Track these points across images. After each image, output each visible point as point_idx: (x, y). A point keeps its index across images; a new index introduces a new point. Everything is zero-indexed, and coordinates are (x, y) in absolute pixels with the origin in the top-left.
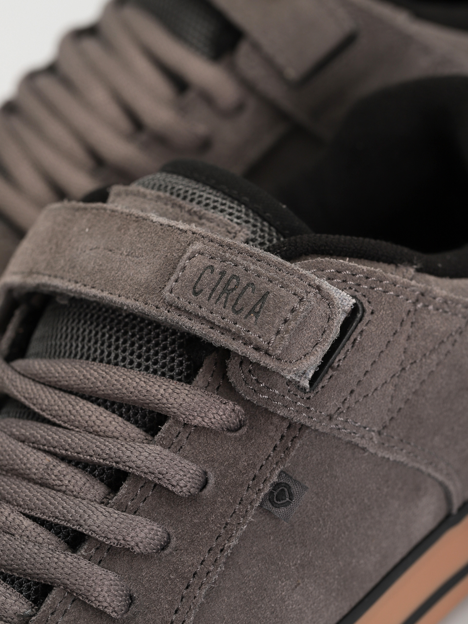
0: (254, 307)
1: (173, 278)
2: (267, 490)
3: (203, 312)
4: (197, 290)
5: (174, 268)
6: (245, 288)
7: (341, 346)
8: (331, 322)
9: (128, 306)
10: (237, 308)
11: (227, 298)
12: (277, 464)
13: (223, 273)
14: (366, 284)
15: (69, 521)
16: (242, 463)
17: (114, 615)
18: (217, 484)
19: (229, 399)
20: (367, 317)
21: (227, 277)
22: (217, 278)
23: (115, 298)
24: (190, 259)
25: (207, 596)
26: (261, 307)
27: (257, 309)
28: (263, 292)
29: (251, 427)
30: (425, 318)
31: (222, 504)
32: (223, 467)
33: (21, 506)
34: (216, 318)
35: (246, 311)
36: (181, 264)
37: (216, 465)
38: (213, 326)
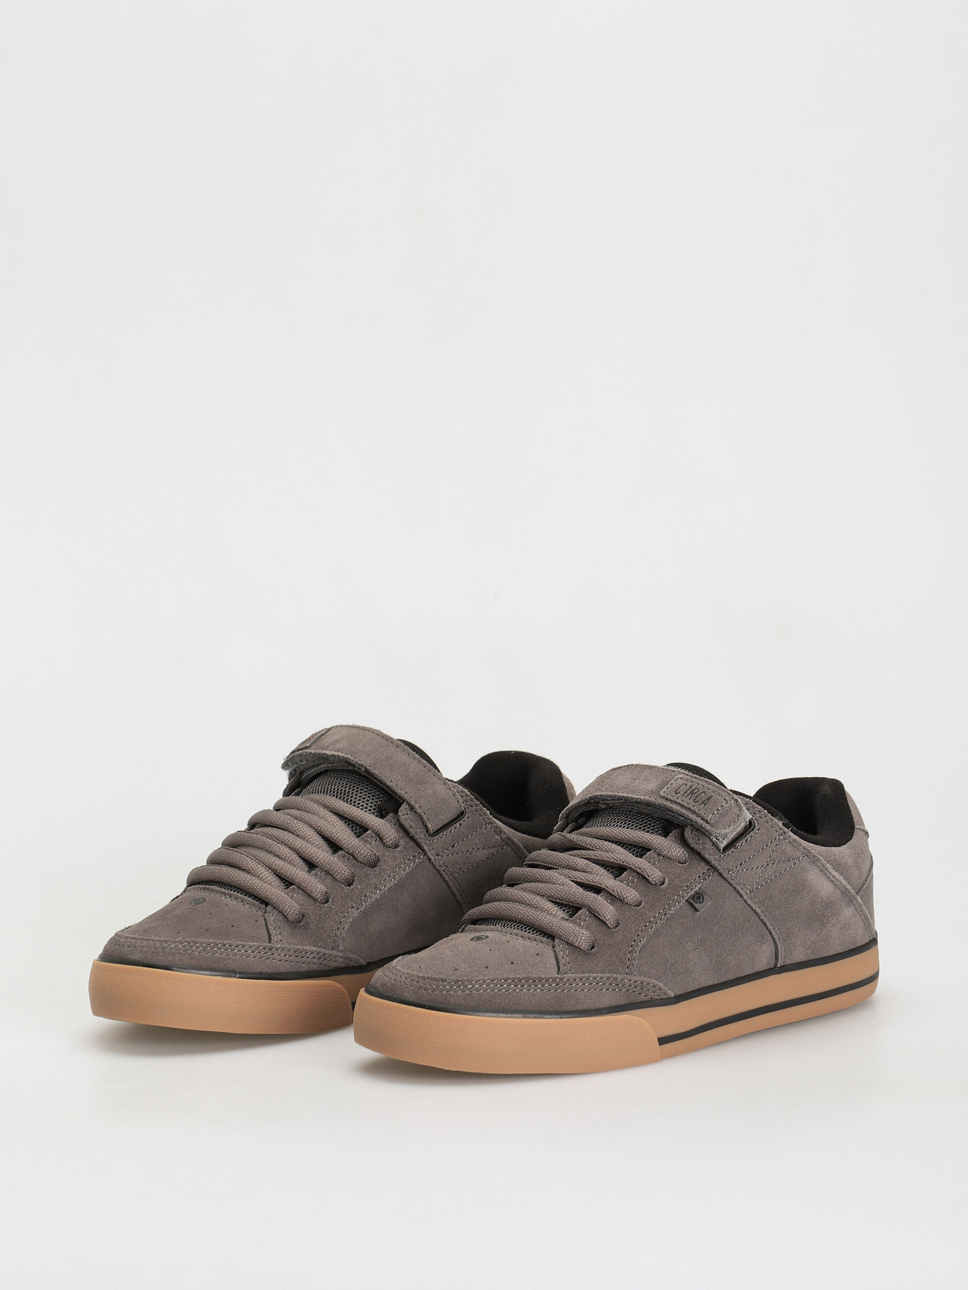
0: (704, 802)
1: (666, 787)
2: (692, 893)
3: (679, 801)
4: (677, 792)
5: (668, 783)
6: (701, 793)
7: (741, 839)
8: (739, 817)
9: (640, 799)
10: (696, 800)
11: (691, 796)
12: (699, 883)
13: (691, 787)
14: (758, 814)
15: (595, 883)
16: (683, 878)
17: (609, 925)
18: (669, 884)
19: (683, 847)
20: (756, 830)
21: (693, 788)
22: (688, 788)
23: (634, 796)
24: (675, 780)
25: (654, 933)
26: (707, 802)
27: (706, 802)
28: (710, 796)
29: (690, 863)
30: (783, 844)
31: (670, 893)
32: (673, 877)
33: (570, 878)
34: (685, 804)
35: (700, 802)
36: (671, 782)
37: (670, 875)
38: (682, 806)
